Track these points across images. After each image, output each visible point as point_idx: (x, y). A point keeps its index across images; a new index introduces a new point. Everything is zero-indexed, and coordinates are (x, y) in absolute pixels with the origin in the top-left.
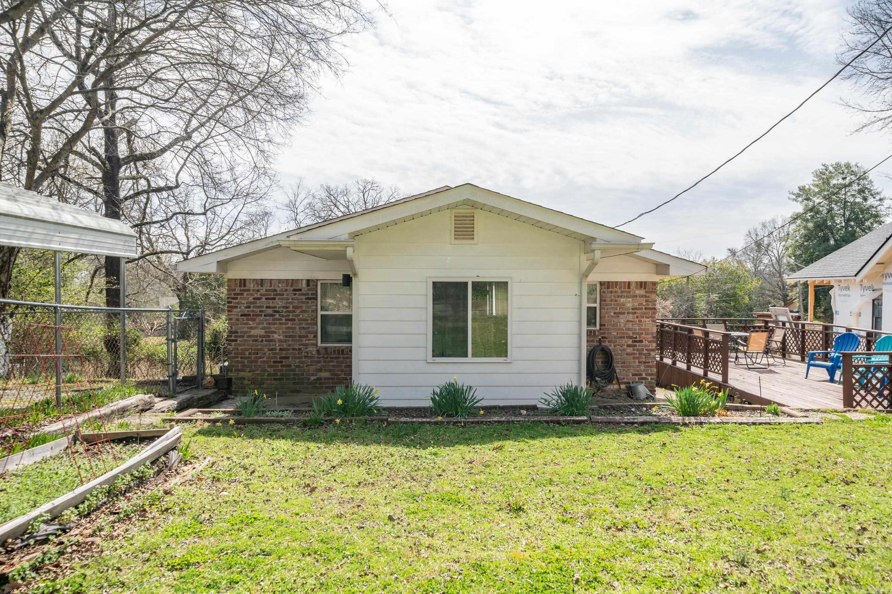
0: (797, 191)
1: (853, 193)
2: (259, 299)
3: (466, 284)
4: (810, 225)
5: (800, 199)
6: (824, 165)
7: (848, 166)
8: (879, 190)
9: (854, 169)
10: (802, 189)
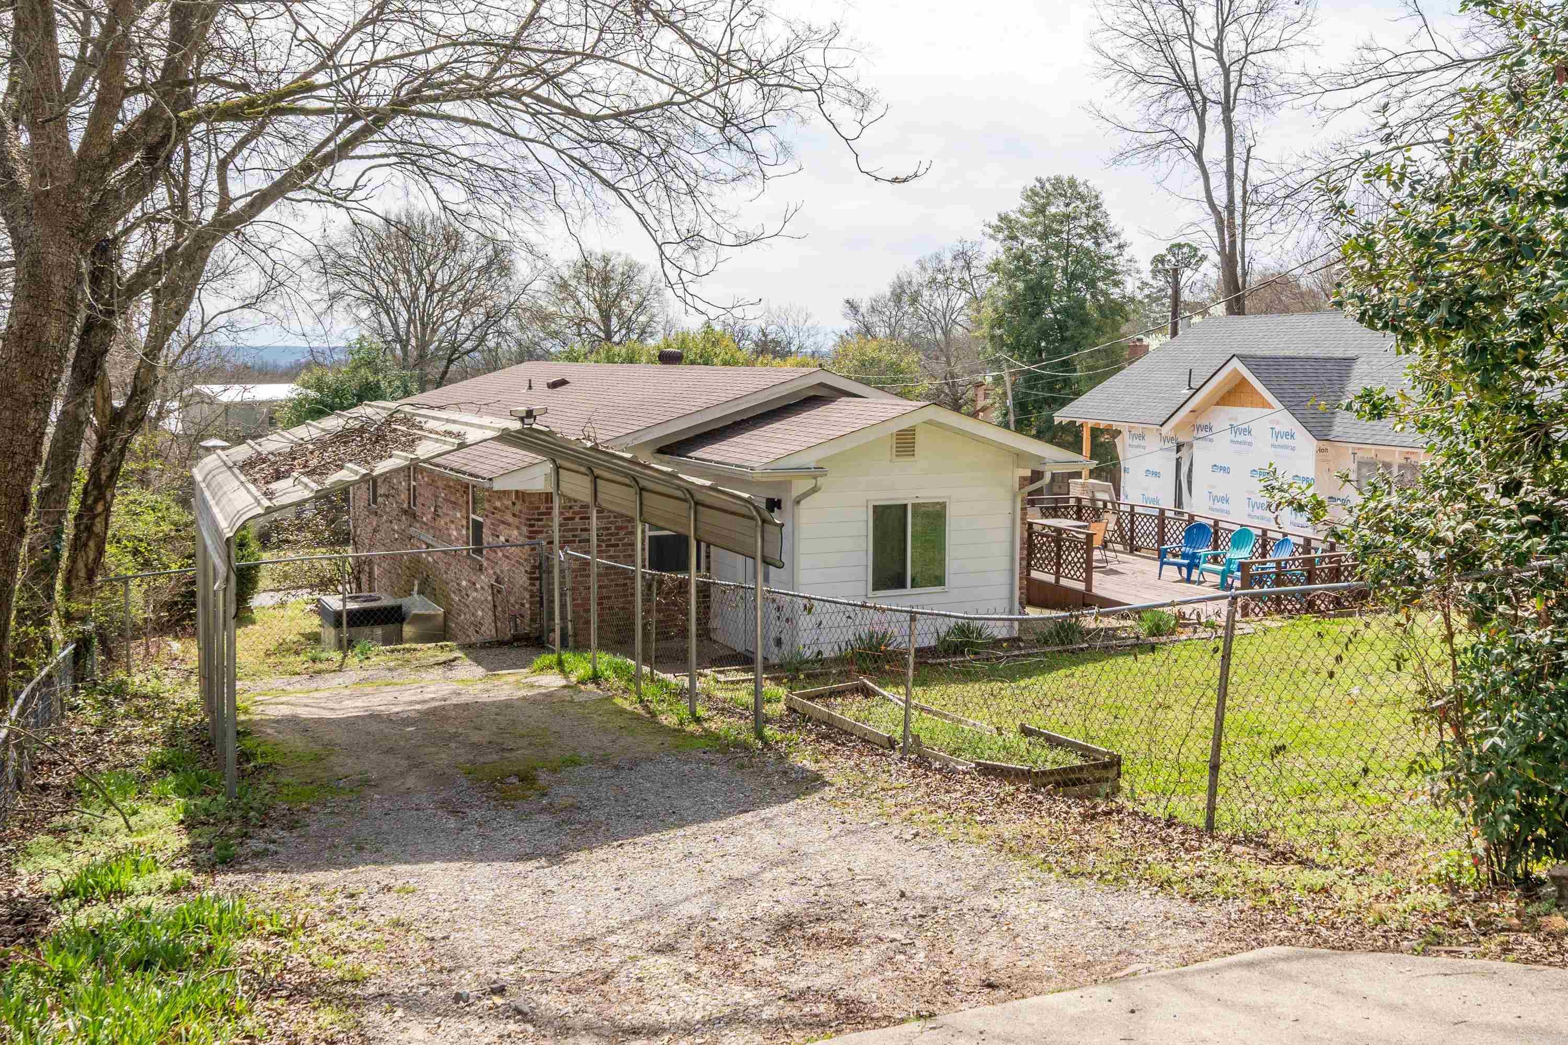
0: (995, 221)
1: (1079, 230)
2: (573, 519)
3: (905, 506)
4: (1020, 286)
5: (1001, 236)
6: (1039, 181)
7: (1072, 183)
8: (1116, 230)
9: (1081, 189)
10: (1003, 218)
